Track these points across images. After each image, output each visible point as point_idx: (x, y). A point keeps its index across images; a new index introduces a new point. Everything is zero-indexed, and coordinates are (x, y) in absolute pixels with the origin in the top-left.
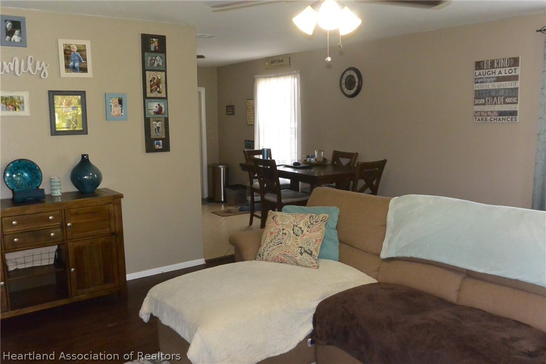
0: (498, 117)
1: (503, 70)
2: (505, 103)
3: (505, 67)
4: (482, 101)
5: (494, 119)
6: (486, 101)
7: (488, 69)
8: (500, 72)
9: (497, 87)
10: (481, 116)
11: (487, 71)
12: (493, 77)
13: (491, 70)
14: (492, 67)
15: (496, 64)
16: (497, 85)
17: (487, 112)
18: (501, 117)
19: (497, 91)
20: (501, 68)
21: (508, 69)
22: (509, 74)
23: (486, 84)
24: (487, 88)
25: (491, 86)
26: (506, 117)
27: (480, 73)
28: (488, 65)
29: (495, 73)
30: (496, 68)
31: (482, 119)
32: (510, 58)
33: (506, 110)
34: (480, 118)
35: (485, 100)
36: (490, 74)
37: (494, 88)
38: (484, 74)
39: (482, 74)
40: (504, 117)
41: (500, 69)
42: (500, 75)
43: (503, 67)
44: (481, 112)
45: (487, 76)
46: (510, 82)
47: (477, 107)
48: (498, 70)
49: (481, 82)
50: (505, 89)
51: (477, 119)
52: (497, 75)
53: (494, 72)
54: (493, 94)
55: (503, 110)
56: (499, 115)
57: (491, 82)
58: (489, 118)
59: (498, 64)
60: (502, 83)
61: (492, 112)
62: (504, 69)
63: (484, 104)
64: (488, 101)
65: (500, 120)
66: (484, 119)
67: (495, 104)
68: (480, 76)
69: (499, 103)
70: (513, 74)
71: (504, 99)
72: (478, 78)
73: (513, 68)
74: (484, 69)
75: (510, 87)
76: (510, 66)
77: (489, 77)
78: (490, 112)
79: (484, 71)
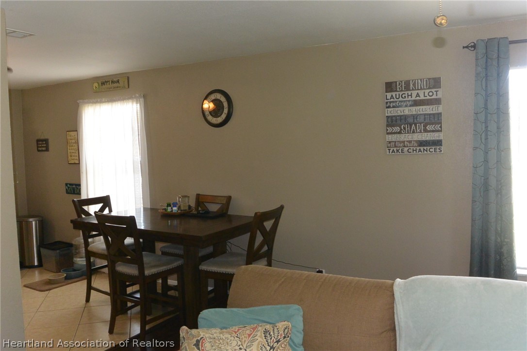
0: (418, 148)
1: (421, 93)
2: (426, 131)
3: (424, 89)
4: (397, 129)
5: (413, 151)
6: (401, 130)
7: (402, 91)
8: (418, 95)
9: (414, 113)
10: (396, 147)
11: (401, 93)
12: (409, 101)
13: (406, 93)
14: (407, 88)
15: (411, 85)
16: (414, 110)
17: (404, 142)
18: (422, 148)
19: (415, 117)
20: (418, 89)
21: (428, 91)
22: (428, 97)
23: (401, 109)
24: (402, 114)
25: (407, 111)
26: (428, 148)
27: (392, 96)
28: (402, 86)
29: (411, 95)
30: (413, 90)
31: (397, 151)
32: (429, 79)
33: (427, 139)
34: (395, 149)
35: (401, 128)
36: (405, 97)
37: (411, 113)
38: (398, 97)
39: (394, 97)
40: (425, 148)
41: (417, 91)
42: (418, 98)
43: (421, 89)
44: (395, 142)
45: (401, 99)
46: (431, 107)
47: (390, 136)
48: (414, 93)
49: (394, 107)
50: (425, 115)
51: (391, 151)
52: (414, 98)
53: (410, 94)
54: (411, 120)
55: (424, 139)
56: (420, 146)
57: (406, 106)
58: (406, 149)
59: (414, 85)
60: (421, 107)
61: (410, 142)
62: (423, 91)
63: (400, 133)
64: (405, 128)
65: (420, 150)
66: (400, 151)
67: (414, 132)
68: (392, 100)
69: (418, 130)
70: (434, 97)
71: (425, 126)
72: (390, 102)
73: (433, 90)
74: (396, 91)
75: (432, 112)
76: (429, 88)
77: (405, 101)
78: (407, 141)
79: (397, 93)
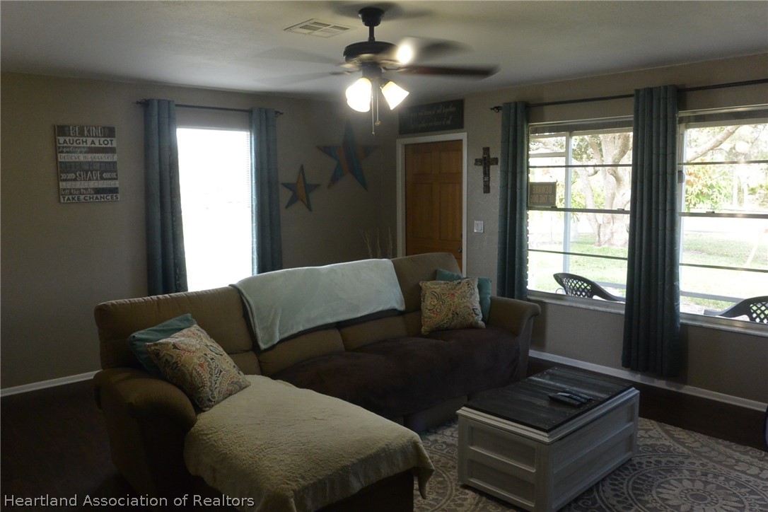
0: (95, 196)
1: (96, 141)
2: (102, 178)
3: (99, 137)
4: (72, 176)
5: (90, 198)
6: (77, 176)
7: (75, 136)
8: (93, 142)
9: (90, 160)
10: (71, 194)
11: (75, 139)
12: (84, 147)
13: (81, 139)
14: (82, 134)
15: (86, 132)
16: (90, 157)
17: (80, 189)
18: (99, 196)
19: (91, 164)
20: (93, 137)
21: (103, 139)
22: (104, 146)
23: (76, 155)
24: (77, 160)
25: (81, 158)
26: (105, 195)
27: (65, 140)
28: (75, 131)
29: (86, 142)
30: (87, 136)
31: (73, 199)
32: (104, 128)
33: (104, 186)
34: (70, 197)
35: (76, 175)
36: (80, 143)
37: (86, 160)
38: (71, 142)
39: (68, 142)
40: (102, 195)
41: (92, 138)
42: (93, 145)
43: (96, 136)
44: (71, 189)
45: (75, 145)
46: (107, 155)
47: (64, 183)
48: (90, 140)
49: (67, 152)
50: (101, 162)
51: (66, 199)
52: (89, 145)
53: (84, 140)
54: (86, 167)
55: (100, 186)
56: (95, 194)
57: (81, 152)
58: (82, 197)
59: (89, 131)
60: (97, 155)
61: (86, 189)
62: (98, 139)
63: (75, 180)
64: (80, 175)
65: (97, 198)
66: (76, 199)
67: (90, 180)
68: (65, 145)
69: (95, 178)
70: (109, 145)
71: (101, 174)
72: (63, 147)
73: (108, 139)
74: (69, 135)
75: (107, 160)
76: (104, 137)
77: (79, 147)
78: (83, 189)
79: (71, 138)
